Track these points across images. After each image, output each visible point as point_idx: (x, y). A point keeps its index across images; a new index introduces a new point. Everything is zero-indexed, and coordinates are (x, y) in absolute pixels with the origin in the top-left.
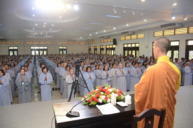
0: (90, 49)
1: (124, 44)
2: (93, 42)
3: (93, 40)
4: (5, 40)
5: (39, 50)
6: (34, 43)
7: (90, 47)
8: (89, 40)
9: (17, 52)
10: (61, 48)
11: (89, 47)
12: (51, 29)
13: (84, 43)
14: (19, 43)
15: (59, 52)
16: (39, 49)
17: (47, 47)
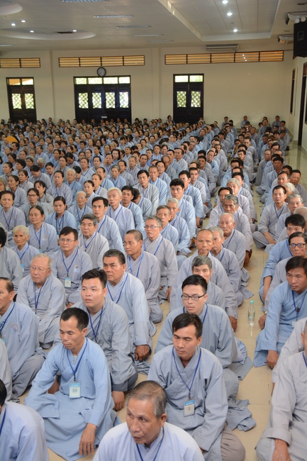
5: (104, 89)
6: (85, 62)
9: (34, 98)
13: (280, 54)
14: (36, 63)
15: (175, 94)
17: (130, 77)
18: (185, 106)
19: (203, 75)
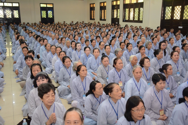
0: (92, 9)
7: (93, 4)
10: (42, 5)
11: (91, 4)
17: (19, 3)
18: (45, 17)
19: (53, 4)
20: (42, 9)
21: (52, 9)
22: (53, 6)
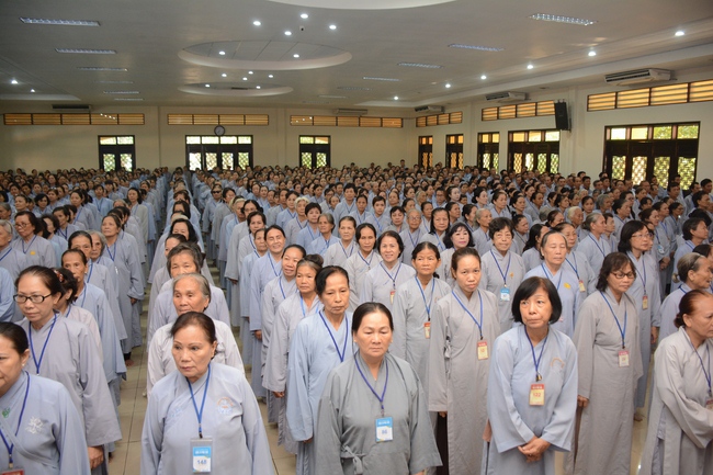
0: (425, 149)
1: (606, 127)
2: (444, 119)
3: (443, 108)
4: (86, 107)
5: (219, 150)
6: (199, 120)
7: (428, 137)
8: (425, 108)
9: (133, 158)
10: (305, 140)
11: (421, 138)
12: (296, 56)
13: (399, 121)
14: (139, 120)
15: (301, 156)
16: (220, 145)
17: (252, 136)
19: (329, 137)
20: (304, 148)
21: (325, 149)
22: (329, 141)
